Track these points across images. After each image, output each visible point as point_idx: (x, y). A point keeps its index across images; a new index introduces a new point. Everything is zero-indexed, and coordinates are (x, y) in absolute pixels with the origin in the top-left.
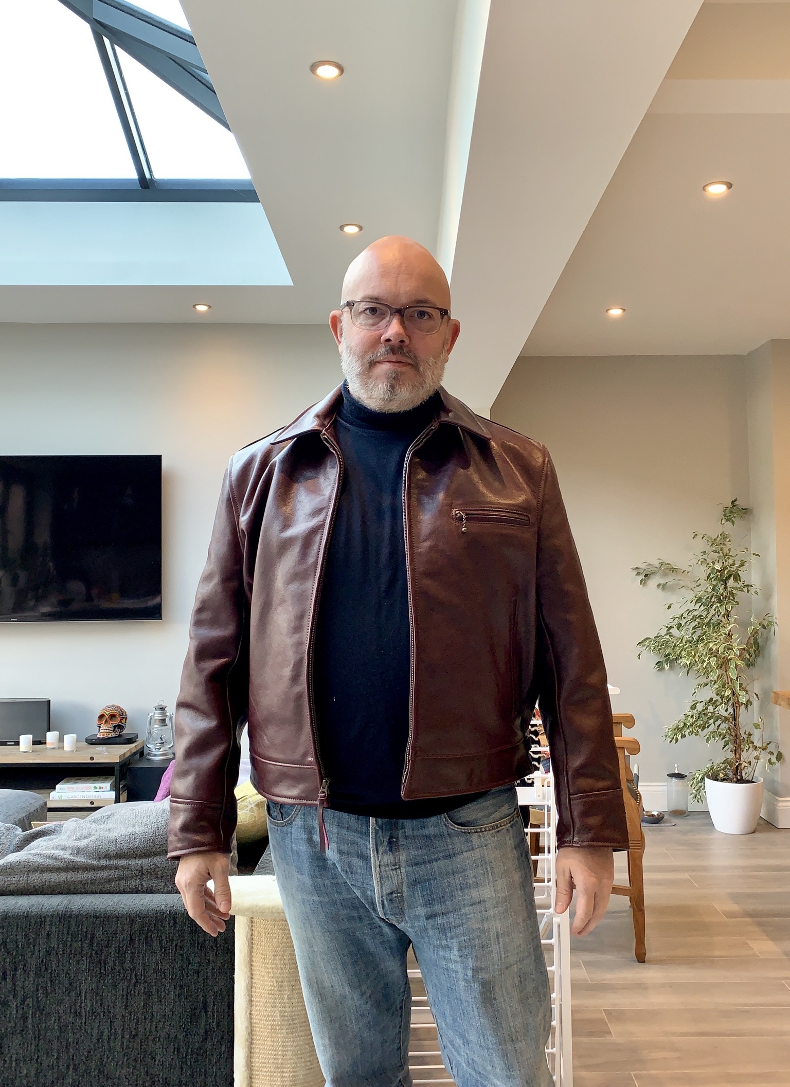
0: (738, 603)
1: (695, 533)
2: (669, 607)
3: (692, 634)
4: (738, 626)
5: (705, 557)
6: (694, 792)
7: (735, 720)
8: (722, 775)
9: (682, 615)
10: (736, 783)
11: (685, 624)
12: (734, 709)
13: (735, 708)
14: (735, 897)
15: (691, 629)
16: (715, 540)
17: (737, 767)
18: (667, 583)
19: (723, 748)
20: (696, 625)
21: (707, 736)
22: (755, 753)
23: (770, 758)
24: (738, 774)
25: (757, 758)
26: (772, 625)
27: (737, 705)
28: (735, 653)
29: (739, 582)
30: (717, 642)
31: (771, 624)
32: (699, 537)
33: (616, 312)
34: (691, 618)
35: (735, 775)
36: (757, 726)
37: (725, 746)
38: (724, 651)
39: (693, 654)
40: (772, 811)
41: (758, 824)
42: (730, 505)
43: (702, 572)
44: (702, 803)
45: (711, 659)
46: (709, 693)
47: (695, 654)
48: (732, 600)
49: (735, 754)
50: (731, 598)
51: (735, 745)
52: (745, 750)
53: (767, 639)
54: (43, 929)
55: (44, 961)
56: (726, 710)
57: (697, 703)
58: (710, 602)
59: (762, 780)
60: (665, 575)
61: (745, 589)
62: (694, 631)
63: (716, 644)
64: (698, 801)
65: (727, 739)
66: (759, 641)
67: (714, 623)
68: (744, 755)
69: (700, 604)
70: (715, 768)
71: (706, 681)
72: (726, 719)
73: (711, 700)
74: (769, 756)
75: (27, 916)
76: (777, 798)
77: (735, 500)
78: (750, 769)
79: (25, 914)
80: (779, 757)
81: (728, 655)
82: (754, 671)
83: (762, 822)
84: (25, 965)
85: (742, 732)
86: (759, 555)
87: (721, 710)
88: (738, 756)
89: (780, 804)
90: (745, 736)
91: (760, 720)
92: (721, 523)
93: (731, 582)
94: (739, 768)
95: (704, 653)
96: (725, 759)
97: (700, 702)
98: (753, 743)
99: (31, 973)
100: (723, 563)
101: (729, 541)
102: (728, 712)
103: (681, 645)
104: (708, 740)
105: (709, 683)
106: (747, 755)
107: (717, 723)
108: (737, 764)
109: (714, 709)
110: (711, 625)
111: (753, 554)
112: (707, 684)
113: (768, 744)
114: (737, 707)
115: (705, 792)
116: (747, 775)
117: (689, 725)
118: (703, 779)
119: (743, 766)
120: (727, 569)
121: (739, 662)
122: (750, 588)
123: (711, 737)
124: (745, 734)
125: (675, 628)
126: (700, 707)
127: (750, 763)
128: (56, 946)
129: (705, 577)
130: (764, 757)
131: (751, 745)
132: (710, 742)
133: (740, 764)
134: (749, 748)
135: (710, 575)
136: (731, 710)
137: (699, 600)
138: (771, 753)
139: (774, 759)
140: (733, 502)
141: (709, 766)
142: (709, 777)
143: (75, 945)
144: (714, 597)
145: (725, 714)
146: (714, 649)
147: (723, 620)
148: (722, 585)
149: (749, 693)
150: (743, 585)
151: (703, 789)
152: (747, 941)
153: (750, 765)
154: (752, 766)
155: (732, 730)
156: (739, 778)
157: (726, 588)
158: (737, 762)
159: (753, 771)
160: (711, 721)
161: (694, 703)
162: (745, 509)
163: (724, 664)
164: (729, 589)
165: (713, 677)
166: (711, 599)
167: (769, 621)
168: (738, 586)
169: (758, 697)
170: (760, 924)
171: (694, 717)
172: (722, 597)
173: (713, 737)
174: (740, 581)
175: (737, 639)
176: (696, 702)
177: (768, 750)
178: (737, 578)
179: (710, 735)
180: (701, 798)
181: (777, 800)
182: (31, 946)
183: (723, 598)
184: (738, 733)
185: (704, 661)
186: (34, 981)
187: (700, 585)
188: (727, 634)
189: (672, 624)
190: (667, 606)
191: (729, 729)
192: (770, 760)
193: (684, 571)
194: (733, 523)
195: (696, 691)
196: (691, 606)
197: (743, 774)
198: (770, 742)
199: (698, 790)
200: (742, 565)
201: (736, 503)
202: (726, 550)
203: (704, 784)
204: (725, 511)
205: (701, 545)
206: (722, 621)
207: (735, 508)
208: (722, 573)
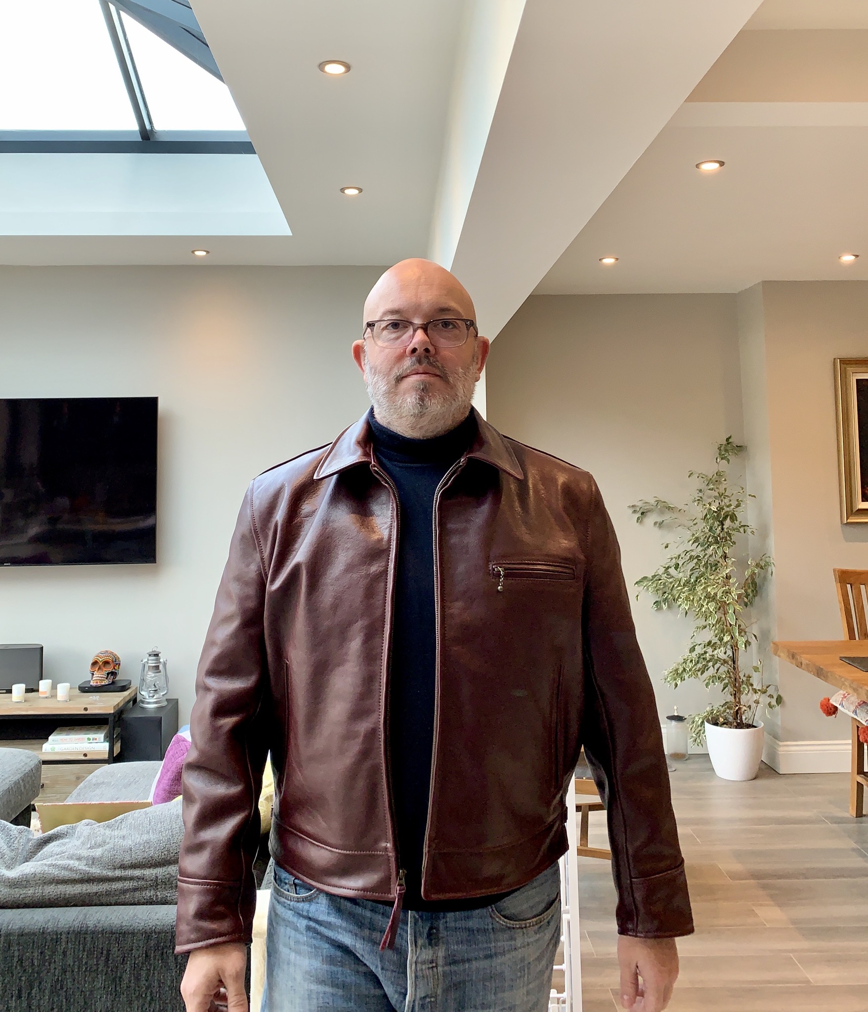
0: (734, 543)
1: (691, 472)
2: (666, 547)
3: (690, 576)
4: (735, 569)
5: (701, 495)
6: (694, 735)
7: (734, 663)
8: (721, 720)
9: (679, 556)
10: (736, 728)
11: (683, 565)
12: (733, 652)
13: (734, 650)
14: (738, 856)
15: (689, 571)
16: (711, 479)
17: (737, 710)
18: (663, 521)
19: (723, 690)
20: (694, 567)
21: (707, 681)
22: (756, 697)
23: (770, 702)
24: (738, 718)
25: (757, 702)
26: (769, 565)
27: (736, 648)
28: (733, 597)
29: (735, 522)
30: (714, 584)
31: (767, 564)
32: (695, 476)
33: (609, 261)
34: (688, 558)
35: (734, 719)
36: (756, 669)
37: (724, 689)
39: (692, 598)
40: (773, 755)
41: (761, 770)
42: (725, 442)
43: (699, 511)
44: (702, 746)
45: (709, 604)
46: (708, 636)
48: (729, 540)
49: (735, 697)
50: (728, 538)
51: (735, 689)
52: (745, 693)
53: (765, 579)
56: (725, 653)
57: (695, 646)
58: (708, 541)
59: (763, 724)
60: (662, 512)
61: (742, 530)
62: (692, 572)
63: (714, 588)
64: (698, 745)
65: (726, 681)
66: (757, 580)
67: (711, 564)
68: (744, 698)
69: (697, 544)
70: (715, 712)
71: (705, 624)
72: (725, 662)
73: (710, 643)
74: (769, 700)
76: (778, 742)
77: (730, 437)
78: (750, 714)
80: (779, 700)
81: (726, 599)
82: (753, 611)
83: (764, 767)
85: (741, 675)
86: (755, 497)
87: (720, 653)
88: (737, 700)
89: (781, 749)
90: (745, 679)
91: (759, 663)
92: (717, 462)
93: (728, 523)
94: (739, 712)
95: (703, 598)
96: (724, 702)
97: (699, 645)
98: (752, 685)
100: (719, 503)
101: (725, 480)
102: (727, 654)
103: (679, 588)
104: (707, 685)
105: (708, 626)
106: (747, 698)
107: (717, 666)
108: (737, 708)
109: (713, 651)
110: (709, 565)
111: (750, 495)
112: (705, 627)
113: (767, 687)
114: (736, 650)
115: (705, 736)
116: (747, 720)
117: (688, 670)
118: (703, 723)
119: (743, 710)
120: (724, 509)
121: (738, 607)
122: (746, 528)
123: (711, 681)
124: (744, 676)
125: (673, 568)
126: (699, 650)
127: (750, 707)
129: (702, 515)
130: (764, 699)
131: (750, 687)
132: (709, 687)
133: (740, 709)
134: (748, 693)
135: (706, 515)
136: (730, 653)
137: (696, 540)
138: (771, 696)
139: (774, 702)
140: (727, 440)
141: (708, 709)
142: (708, 722)
144: (711, 537)
145: (724, 657)
146: (712, 593)
147: (720, 560)
148: (719, 525)
149: (747, 633)
150: (740, 525)
151: (704, 733)
152: (754, 908)
153: (750, 709)
154: (752, 710)
155: (731, 674)
156: (739, 722)
157: (723, 529)
158: (737, 706)
159: (753, 716)
160: (710, 664)
161: (693, 645)
162: (740, 446)
163: (722, 607)
164: (725, 530)
165: (712, 621)
166: (708, 539)
167: (765, 561)
168: (735, 527)
169: (756, 638)
170: (764, 888)
171: (693, 661)
173: (713, 682)
174: (737, 521)
175: (736, 582)
176: (695, 644)
177: (768, 694)
178: (733, 518)
179: (709, 679)
180: (702, 742)
181: (778, 745)
183: (720, 539)
184: (738, 677)
185: (702, 606)
187: (697, 524)
188: (725, 577)
189: (669, 564)
190: (665, 545)
191: (728, 671)
192: (769, 704)
193: (680, 510)
194: (728, 461)
195: (695, 634)
196: (689, 546)
197: (743, 719)
198: (770, 685)
199: (697, 733)
200: (738, 506)
201: (730, 440)
202: (722, 491)
203: (704, 727)
204: (719, 449)
205: (696, 483)
206: (719, 562)
207: (729, 445)
208: (719, 514)
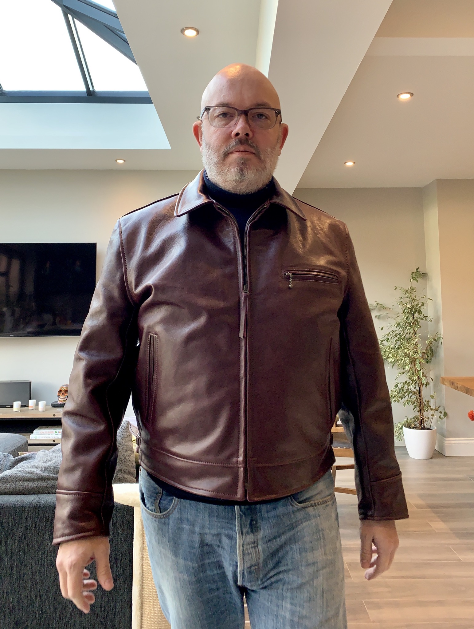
0: (420, 326)
1: (396, 287)
2: (382, 329)
3: (395, 344)
4: (421, 340)
5: (402, 300)
6: (397, 435)
7: (420, 393)
8: (413, 425)
9: (389, 333)
10: (421, 430)
11: (391, 338)
12: (419, 387)
14: (421, 496)
15: (394, 341)
16: (407, 291)
17: (421, 420)
18: (380, 315)
19: (414, 410)
20: (397, 339)
21: (404, 403)
22: (432, 413)
23: (440, 416)
24: (422, 424)
25: (433, 415)
26: (440, 339)
28: (419, 355)
29: (421, 315)
30: (409, 349)
32: (398, 289)
33: (350, 164)
34: (394, 335)
35: (420, 425)
36: (432, 397)
38: (413, 354)
40: (442, 446)
41: (434, 454)
42: (415, 271)
43: (400, 309)
44: (402, 441)
45: (406, 359)
46: (405, 378)
47: (397, 356)
48: (417, 325)
49: (420, 413)
51: (420, 408)
52: (426, 411)
53: (437, 347)
54: (24, 515)
55: (24, 534)
56: (415, 388)
57: (398, 384)
58: (405, 325)
59: (436, 428)
60: (380, 310)
61: (424, 319)
62: (396, 342)
64: (400, 441)
65: (415, 404)
66: (433, 348)
67: (407, 338)
68: (425, 414)
69: (399, 327)
70: (409, 421)
71: (403, 371)
72: (415, 393)
73: (406, 382)
74: (440, 414)
75: (14, 507)
76: (445, 438)
77: (418, 268)
78: (429, 422)
79: (13, 506)
80: (445, 415)
81: (415, 356)
82: (431, 365)
83: (436, 452)
84: (13, 536)
85: (424, 400)
86: (432, 300)
87: (412, 388)
88: (422, 414)
89: (446, 442)
90: (426, 403)
91: (434, 393)
92: (410, 281)
93: (416, 315)
94: (423, 421)
95: (402, 355)
96: (415, 416)
97: (400, 383)
98: (430, 407)
99: (16, 541)
100: (412, 304)
101: (415, 291)
103: (389, 350)
104: (404, 405)
105: (405, 372)
106: (427, 413)
107: (410, 395)
109: (408, 387)
111: (429, 299)
112: (403, 373)
113: (439, 407)
114: (421, 386)
115: (403, 435)
116: (427, 425)
117: (394, 396)
118: (402, 427)
120: (414, 307)
121: (422, 361)
122: (427, 318)
123: (407, 403)
124: (426, 401)
125: (385, 340)
126: (400, 386)
127: (428, 418)
128: (31, 525)
129: (402, 311)
130: (437, 415)
132: (406, 406)
133: (423, 419)
134: (428, 410)
135: (404, 310)
136: (417, 388)
137: (399, 325)
138: (441, 412)
139: (442, 416)
140: (417, 270)
141: (405, 420)
142: (405, 426)
143: (41, 524)
144: (407, 323)
145: (415, 390)
146: (407, 353)
148: (411, 316)
149: (428, 377)
150: (423, 316)
151: (402, 433)
152: (429, 523)
154: (430, 420)
155: (418, 399)
156: (422, 427)
157: (413, 318)
158: (421, 417)
160: (406, 394)
161: (396, 384)
162: (424, 273)
163: (413, 361)
164: (415, 319)
165: (407, 369)
167: (438, 337)
168: (421, 317)
169: (432, 381)
170: (436, 512)
171: (397, 392)
172: (411, 323)
175: (420, 347)
177: (439, 411)
178: (420, 312)
180: (401, 439)
181: (444, 439)
182: (17, 525)
184: (422, 401)
185: (402, 360)
186: (18, 545)
187: (399, 316)
188: (415, 344)
189: (384, 338)
193: (390, 309)
194: (417, 281)
195: (398, 377)
196: (394, 328)
197: (425, 425)
199: (399, 434)
200: (422, 305)
202: (413, 297)
203: (403, 430)
204: (412, 274)
205: (399, 294)
206: (411, 337)
207: (418, 273)
208: (412, 309)
